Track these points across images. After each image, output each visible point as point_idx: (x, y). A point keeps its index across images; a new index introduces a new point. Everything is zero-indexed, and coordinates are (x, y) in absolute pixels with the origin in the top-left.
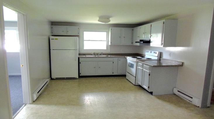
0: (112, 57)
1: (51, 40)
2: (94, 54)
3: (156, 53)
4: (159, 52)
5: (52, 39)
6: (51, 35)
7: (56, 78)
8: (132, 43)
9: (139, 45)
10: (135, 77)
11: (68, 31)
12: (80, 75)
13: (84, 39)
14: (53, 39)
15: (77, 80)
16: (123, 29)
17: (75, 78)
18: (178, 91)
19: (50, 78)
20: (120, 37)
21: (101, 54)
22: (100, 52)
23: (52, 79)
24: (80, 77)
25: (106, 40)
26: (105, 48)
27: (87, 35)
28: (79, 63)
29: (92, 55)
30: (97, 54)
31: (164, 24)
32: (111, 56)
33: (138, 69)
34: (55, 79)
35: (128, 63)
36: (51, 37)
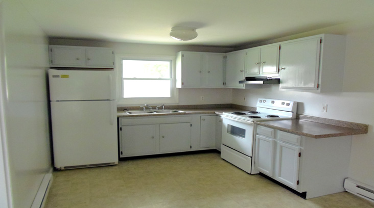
0: (188, 114)
1: (51, 79)
2: (147, 108)
3: (288, 104)
4: (294, 102)
5: (54, 76)
6: (48, 66)
7: (65, 167)
8: (224, 84)
9: (244, 88)
10: (252, 157)
11: (88, 59)
12: (121, 156)
13: (124, 77)
14: (58, 76)
15: (116, 167)
16: (207, 55)
17: (110, 163)
18: (358, 187)
19: (51, 170)
20: (201, 72)
21: (161, 108)
22: (158, 103)
23: (55, 170)
24: (121, 160)
25: (169, 77)
26: (168, 95)
27: (130, 68)
28: (119, 129)
29: (142, 109)
30: (154, 108)
31: (322, 44)
32: (187, 112)
33: (259, 139)
34: (63, 169)
35: (226, 126)
36: (53, 72)
